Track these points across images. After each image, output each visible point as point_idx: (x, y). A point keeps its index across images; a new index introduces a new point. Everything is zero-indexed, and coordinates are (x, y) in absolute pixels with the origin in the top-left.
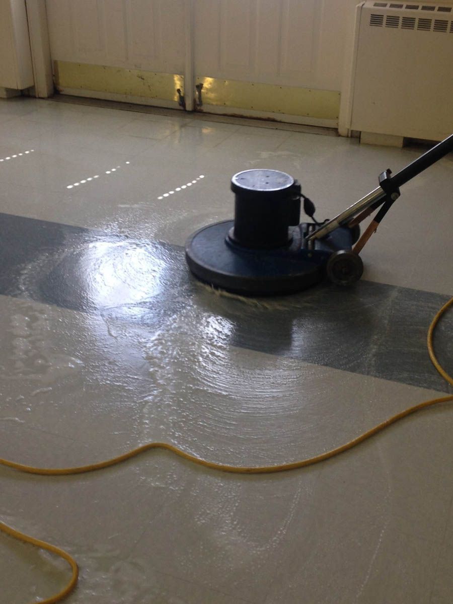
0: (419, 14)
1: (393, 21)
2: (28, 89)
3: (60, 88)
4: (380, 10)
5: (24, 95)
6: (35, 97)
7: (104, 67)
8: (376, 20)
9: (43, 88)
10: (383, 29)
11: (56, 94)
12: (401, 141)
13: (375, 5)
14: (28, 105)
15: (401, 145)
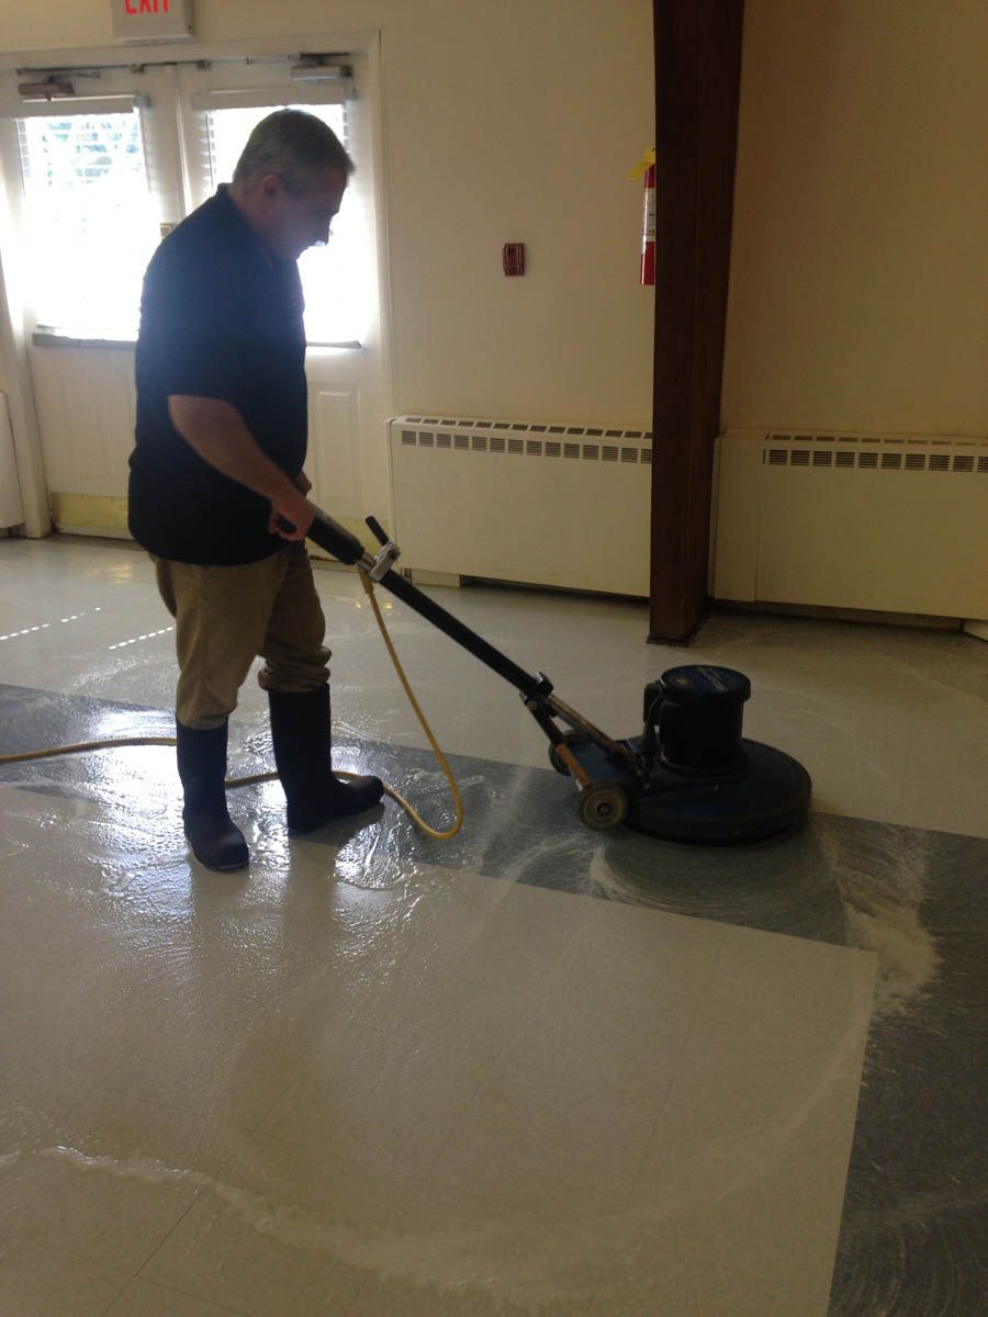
0: (456, 430)
1: (426, 439)
2: (17, 527)
3: (60, 526)
4: (411, 426)
5: (14, 534)
6: (25, 537)
7: (82, 496)
8: (408, 437)
9: (36, 526)
10: (417, 449)
11: (54, 533)
12: (458, 579)
13: (408, 420)
14: (17, 545)
15: (458, 585)
